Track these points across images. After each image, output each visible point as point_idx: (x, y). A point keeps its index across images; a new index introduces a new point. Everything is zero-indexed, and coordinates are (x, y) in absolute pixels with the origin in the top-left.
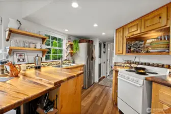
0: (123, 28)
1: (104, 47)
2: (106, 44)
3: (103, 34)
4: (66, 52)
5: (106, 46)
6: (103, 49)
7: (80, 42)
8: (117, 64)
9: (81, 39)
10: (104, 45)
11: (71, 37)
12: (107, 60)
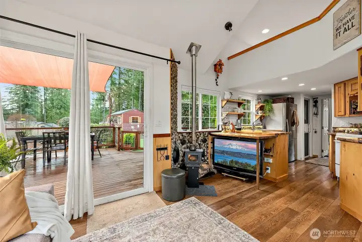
0: (345, 83)
1: (315, 106)
2: (319, 100)
3: (313, 89)
4: (256, 115)
5: (319, 104)
6: (312, 110)
7: (274, 102)
8: (337, 129)
9: (274, 98)
10: (316, 102)
11: (261, 97)
12: (322, 128)
